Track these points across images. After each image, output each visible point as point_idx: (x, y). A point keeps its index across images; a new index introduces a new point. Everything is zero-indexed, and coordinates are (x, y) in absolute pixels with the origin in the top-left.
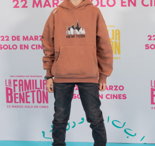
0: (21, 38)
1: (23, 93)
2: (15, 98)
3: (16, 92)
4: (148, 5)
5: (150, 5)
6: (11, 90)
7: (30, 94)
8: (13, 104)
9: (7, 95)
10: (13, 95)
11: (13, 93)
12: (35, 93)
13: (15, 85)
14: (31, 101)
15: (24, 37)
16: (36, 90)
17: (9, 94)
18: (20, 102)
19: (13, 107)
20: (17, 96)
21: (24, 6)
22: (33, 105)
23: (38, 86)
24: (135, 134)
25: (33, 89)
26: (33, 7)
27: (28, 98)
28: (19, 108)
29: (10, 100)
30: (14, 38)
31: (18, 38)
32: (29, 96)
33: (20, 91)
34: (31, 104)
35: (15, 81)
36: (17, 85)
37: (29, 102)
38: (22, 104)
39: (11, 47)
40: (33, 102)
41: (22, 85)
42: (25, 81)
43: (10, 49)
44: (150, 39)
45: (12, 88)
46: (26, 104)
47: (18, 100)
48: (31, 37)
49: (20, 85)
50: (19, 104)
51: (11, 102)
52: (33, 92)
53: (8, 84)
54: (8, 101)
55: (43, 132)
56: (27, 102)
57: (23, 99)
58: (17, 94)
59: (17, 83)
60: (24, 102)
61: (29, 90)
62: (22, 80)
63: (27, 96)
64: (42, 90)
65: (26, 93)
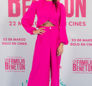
0: (13, 39)
1: (13, 65)
2: (9, 67)
3: (10, 64)
4: (72, 25)
5: (73, 25)
6: (7, 63)
7: (16, 65)
8: (8, 70)
9: (6, 65)
10: (8, 66)
11: (9, 65)
12: (19, 65)
13: (9, 61)
14: (17, 69)
15: (14, 39)
16: (19, 64)
17: (7, 66)
18: (12, 69)
19: (8, 71)
20: (10, 66)
21: (14, 25)
22: (18, 70)
23: (20, 62)
24: (66, 85)
25: (18, 63)
26: (19, 25)
27: (15, 67)
28: (11, 72)
29: (7, 68)
30: (9, 39)
31: (11, 39)
32: (16, 66)
33: (12, 64)
34: (17, 70)
35: (9, 59)
36: (10, 61)
37: (16, 69)
38: (13, 70)
39: (8, 44)
40: (18, 69)
41: (13, 61)
42: (14, 59)
43: (7, 44)
44: (73, 41)
45: (8, 62)
46: (14, 70)
47: (11, 68)
48: (17, 39)
49: (12, 61)
50: (11, 70)
51: (8, 69)
52: (18, 64)
53: (6, 61)
54: (6, 69)
55: (22, 83)
56: (15, 69)
57: (13, 68)
58: (10, 65)
59: (10, 60)
60: (13, 69)
61: (16, 64)
62: (13, 59)
63: (15, 66)
64: (22, 64)
65: (15, 65)
